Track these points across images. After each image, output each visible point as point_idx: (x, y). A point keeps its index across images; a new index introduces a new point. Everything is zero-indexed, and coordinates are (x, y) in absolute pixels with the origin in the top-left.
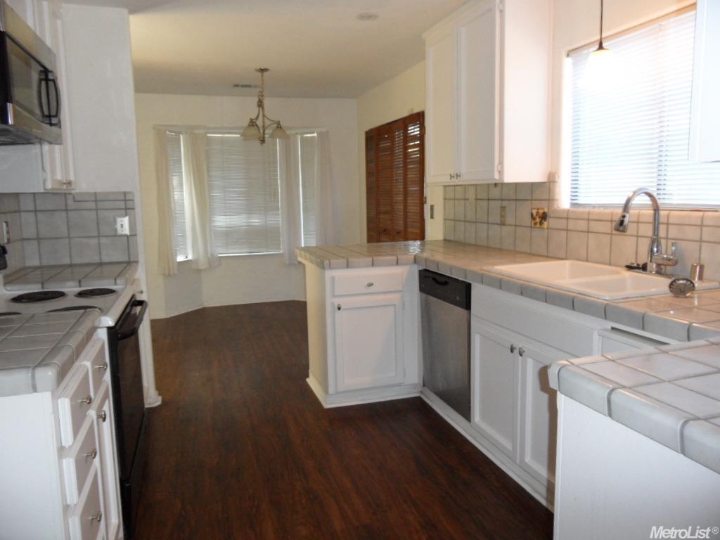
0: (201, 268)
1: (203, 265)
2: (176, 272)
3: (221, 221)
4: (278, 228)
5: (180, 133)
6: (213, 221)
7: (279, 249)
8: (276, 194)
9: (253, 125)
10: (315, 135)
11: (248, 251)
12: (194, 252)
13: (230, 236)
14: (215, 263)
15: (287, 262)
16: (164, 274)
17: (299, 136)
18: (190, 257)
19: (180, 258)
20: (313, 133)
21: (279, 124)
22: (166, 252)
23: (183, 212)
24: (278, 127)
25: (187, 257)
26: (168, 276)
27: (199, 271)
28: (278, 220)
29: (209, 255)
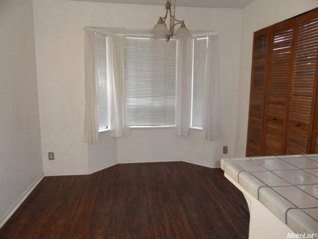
0: (117, 136)
1: (118, 134)
2: (97, 140)
3: (133, 102)
4: (174, 108)
5: (107, 35)
6: (127, 102)
7: (174, 124)
8: (173, 83)
9: (162, 23)
10: (207, 38)
11: (151, 124)
12: (112, 124)
13: (138, 113)
14: (127, 132)
15: (179, 134)
16: (88, 142)
17: (194, 40)
18: (109, 128)
19: (102, 129)
20: (206, 37)
21: (183, 24)
22: (90, 126)
23: (106, 94)
24: (182, 26)
25: (107, 128)
26: (91, 142)
27: (115, 138)
28: (175, 102)
29: (123, 127)
